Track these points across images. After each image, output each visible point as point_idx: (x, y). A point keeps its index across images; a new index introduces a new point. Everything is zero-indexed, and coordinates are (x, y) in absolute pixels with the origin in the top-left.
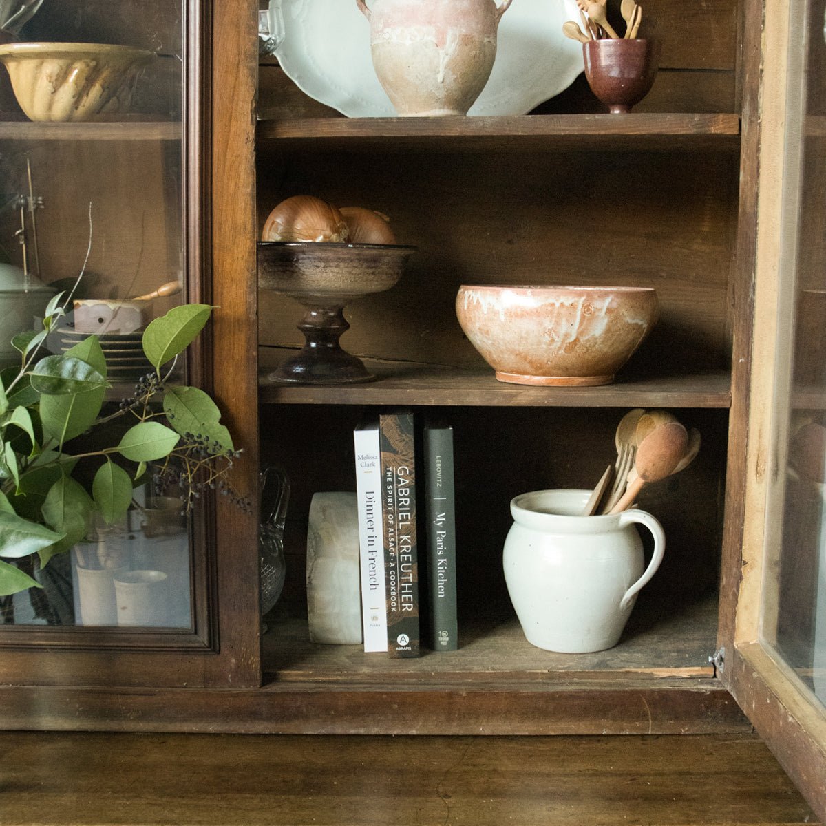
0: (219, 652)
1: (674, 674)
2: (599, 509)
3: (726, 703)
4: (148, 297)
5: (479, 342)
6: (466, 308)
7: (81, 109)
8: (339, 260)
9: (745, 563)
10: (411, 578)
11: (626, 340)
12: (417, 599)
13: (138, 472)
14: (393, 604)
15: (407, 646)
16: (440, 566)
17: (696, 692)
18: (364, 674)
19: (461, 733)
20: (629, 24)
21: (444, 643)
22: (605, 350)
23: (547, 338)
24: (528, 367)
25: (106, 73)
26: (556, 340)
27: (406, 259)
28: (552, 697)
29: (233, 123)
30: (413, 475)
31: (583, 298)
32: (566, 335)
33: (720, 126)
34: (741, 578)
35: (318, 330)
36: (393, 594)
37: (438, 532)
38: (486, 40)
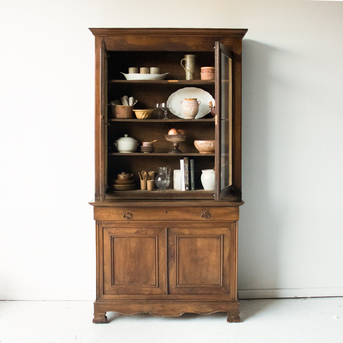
4: (152, 142)
5: (197, 148)
6: (195, 143)
7: (145, 118)
8: (178, 137)
10: (188, 179)
12: (189, 182)
15: (188, 189)
16: (192, 178)
21: (192, 189)
24: (203, 151)
26: (207, 147)
30: (188, 165)
31: (210, 142)
35: (175, 146)
36: (186, 182)
37: (192, 174)
38: (197, 109)
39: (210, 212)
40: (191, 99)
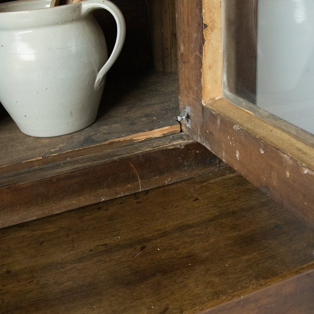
3: (197, 152)
9: (206, 26)
17: (173, 149)
28: (50, 182)
34: (203, 41)
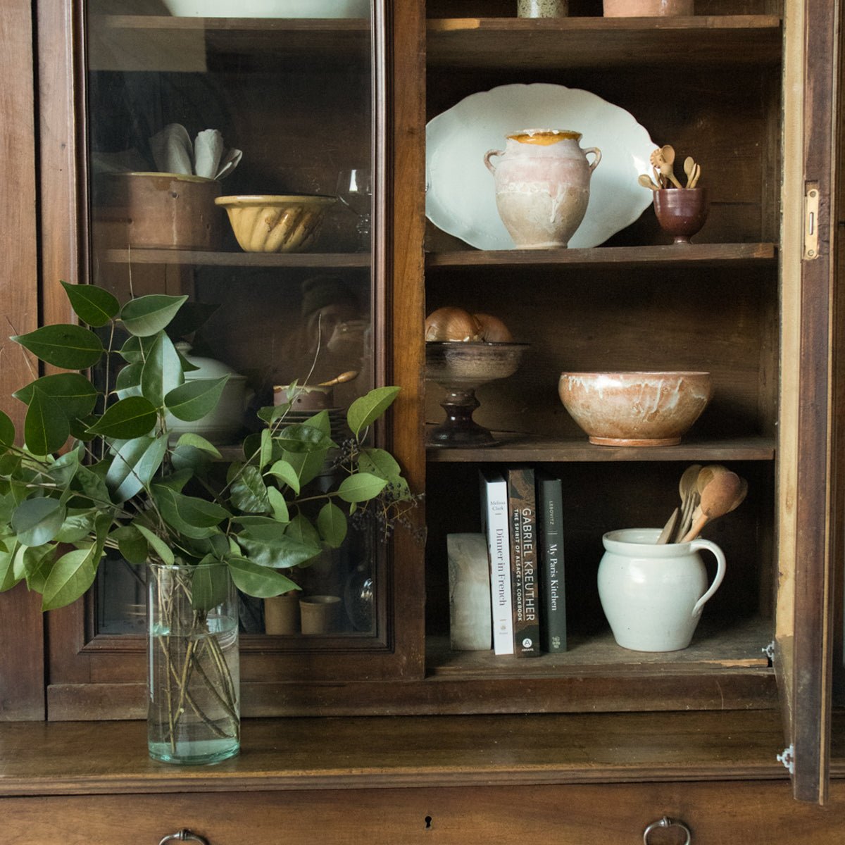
0: (394, 652)
1: (737, 664)
2: (672, 540)
4: (330, 383)
5: (580, 415)
6: (570, 389)
7: (288, 245)
8: (481, 354)
10: (533, 594)
11: (693, 411)
12: (538, 610)
13: (351, 510)
14: (520, 614)
15: (530, 648)
16: (554, 586)
17: (757, 677)
18: (501, 668)
19: (579, 710)
20: (690, 178)
21: (556, 647)
22: (677, 419)
23: (635, 410)
24: (618, 432)
25: (307, 217)
26: (642, 411)
27: (524, 352)
28: (647, 681)
29: (409, 255)
30: (534, 515)
31: (662, 381)
32: (650, 408)
33: (760, 252)
35: (458, 407)
36: (520, 607)
37: (552, 560)
38: (584, 191)
39: (693, 817)
40: (551, 134)
